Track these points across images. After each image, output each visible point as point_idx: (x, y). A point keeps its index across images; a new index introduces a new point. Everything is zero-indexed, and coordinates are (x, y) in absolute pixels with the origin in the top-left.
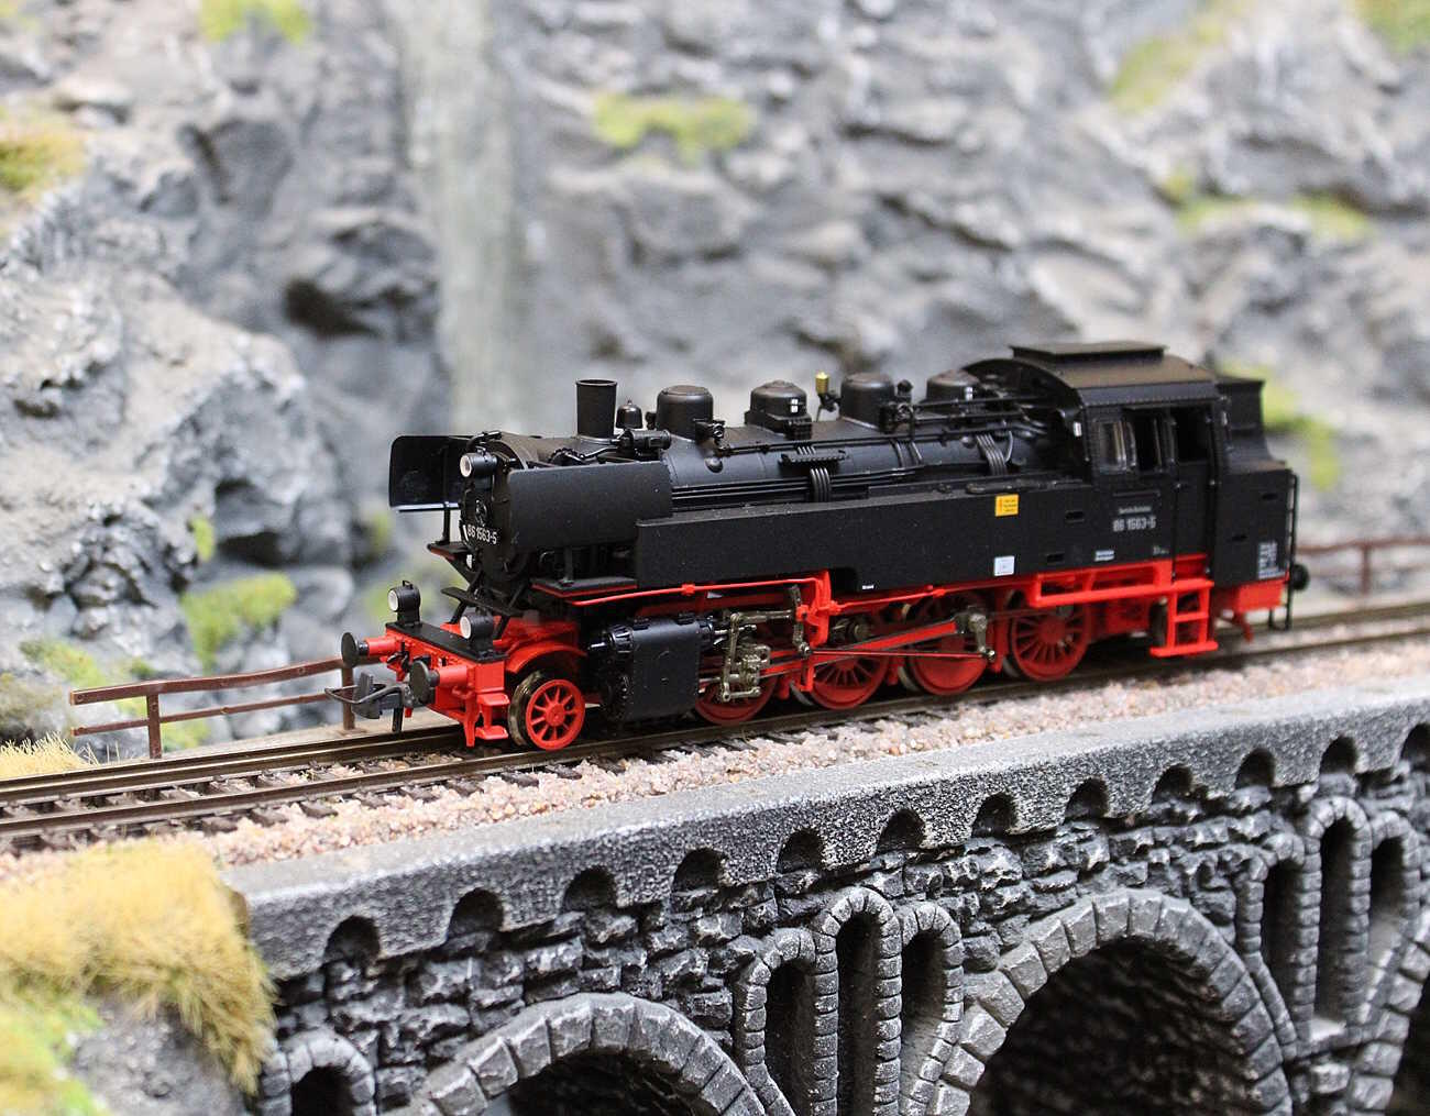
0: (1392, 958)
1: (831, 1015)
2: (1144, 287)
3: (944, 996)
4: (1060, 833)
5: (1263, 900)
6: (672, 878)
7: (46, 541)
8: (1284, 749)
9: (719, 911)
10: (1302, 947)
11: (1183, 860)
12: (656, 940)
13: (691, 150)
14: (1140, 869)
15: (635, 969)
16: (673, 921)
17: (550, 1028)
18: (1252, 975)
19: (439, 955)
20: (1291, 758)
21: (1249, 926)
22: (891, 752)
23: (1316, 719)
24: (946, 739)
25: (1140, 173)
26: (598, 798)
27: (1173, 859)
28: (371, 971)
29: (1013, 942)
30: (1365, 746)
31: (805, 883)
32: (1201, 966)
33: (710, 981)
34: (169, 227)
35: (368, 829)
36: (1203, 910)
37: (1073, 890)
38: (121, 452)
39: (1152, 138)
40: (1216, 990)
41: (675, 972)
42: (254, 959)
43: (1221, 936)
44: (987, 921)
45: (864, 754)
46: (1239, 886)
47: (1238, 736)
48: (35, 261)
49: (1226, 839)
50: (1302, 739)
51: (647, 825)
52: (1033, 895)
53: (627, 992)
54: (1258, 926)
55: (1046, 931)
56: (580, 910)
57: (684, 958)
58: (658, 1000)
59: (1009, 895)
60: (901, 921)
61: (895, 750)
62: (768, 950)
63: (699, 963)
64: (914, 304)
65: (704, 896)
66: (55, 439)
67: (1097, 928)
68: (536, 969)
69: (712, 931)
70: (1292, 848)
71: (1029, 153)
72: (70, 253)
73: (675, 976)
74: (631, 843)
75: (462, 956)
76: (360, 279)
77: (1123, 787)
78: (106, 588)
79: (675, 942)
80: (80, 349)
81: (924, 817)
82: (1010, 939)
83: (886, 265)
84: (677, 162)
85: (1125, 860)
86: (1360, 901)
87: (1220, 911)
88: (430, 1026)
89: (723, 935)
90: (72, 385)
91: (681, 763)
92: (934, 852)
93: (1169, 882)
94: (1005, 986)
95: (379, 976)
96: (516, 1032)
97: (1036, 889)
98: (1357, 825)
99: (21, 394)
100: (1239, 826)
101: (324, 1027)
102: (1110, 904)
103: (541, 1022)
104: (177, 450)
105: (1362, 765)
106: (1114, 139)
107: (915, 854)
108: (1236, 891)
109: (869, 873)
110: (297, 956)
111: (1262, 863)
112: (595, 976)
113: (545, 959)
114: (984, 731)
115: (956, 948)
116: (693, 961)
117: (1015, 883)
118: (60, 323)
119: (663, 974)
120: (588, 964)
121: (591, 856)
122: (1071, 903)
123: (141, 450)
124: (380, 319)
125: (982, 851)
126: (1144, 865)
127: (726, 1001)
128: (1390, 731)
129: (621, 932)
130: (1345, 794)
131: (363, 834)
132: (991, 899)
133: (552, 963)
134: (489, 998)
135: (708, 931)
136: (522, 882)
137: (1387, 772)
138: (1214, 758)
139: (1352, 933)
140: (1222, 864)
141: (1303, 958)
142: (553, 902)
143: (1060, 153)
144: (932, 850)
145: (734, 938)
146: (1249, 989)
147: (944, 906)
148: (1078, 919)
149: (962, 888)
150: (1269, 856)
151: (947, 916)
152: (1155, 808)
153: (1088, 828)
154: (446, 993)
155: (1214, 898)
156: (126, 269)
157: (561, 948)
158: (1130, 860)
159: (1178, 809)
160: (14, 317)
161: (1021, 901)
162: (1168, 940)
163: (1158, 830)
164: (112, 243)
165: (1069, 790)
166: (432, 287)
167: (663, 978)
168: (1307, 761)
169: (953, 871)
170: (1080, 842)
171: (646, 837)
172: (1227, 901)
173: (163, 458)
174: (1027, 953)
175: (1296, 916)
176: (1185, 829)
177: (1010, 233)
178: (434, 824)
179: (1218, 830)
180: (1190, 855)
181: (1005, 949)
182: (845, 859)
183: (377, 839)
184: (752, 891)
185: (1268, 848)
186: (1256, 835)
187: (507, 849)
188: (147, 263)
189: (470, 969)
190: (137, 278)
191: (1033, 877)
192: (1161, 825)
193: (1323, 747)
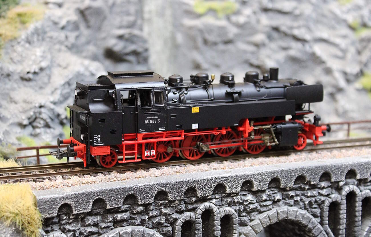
0: (369, 229)
1: (200, 235)
2: (344, 51)
3: (233, 232)
4: (267, 191)
5: (329, 211)
6: (154, 198)
7: (24, 111)
8: (334, 172)
9: (168, 207)
10: (341, 224)
11: (304, 200)
12: (150, 213)
13: (221, 15)
14: (292, 202)
15: (144, 220)
16: (155, 209)
17: (120, 234)
18: (325, 231)
19: (90, 214)
20: (336, 174)
21: (324, 218)
22: (223, 169)
23: (344, 164)
24: (240, 166)
25: (345, 21)
26: (140, 177)
27: (301, 200)
28: (71, 217)
29: (254, 219)
30: (359, 172)
31: (192, 201)
32: (309, 228)
33: (166, 224)
34: (69, 34)
35: (77, 183)
36: (311, 213)
37: (271, 206)
38: (48, 90)
39: (349, 11)
40: (314, 234)
41: (156, 221)
42: (37, 212)
43: (316, 221)
44: (246, 213)
45: (216, 169)
46: (321, 207)
47: (320, 168)
48: (29, 42)
49: (317, 195)
50: (339, 169)
51: (146, 184)
52: (259, 207)
53: (143, 226)
54: (327, 218)
55: (262, 216)
56: (129, 205)
57: (158, 218)
58: (151, 228)
59: (252, 206)
60: (220, 212)
61: (224, 168)
62: (181, 217)
63: (162, 220)
64: (281, 56)
65: (164, 203)
66: (30, 87)
67: (278, 216)
68: (116, 219)
69: (166, 212)
70: (337, 198)
71: (314, 15)
72: (38, 40)
73: (156, 223)
74: (142, 188)
75: (96, 214)
76: (125, 48)
77: (285, 180)
78: (40, 124)
79: (156, 214)
80: (38, 64)
81: (226, 185)
82: (253, 218)
83: (273, 45)
84: (217, 18)
85: (287, 199)
86: (358, 213)
87: (316, 214)
88: (87, 232)
89: (169, 213)
90: (35, 73)
91: (164, 169)
92: (230, 194)
93: (300, 205)
94: (250, 230)
95: (73, 218)
96: (110, 234)
97: (260, 205)
98: (357, 193)
99: (22, 75)
100: (321, 192)
101: (59, 230)
102: (281, 210)
103: (117, 232)
104: (63, 90)
105: (358, 177)
106: (338, 12)
107: (224, 195)
108: (321, 209)
109: (211, 199)
110: (50, 212)
111: (328, 202)
112: (133, 221)
113: (119, 216)
114: (251, 165)
115: (236, 219)
116: (161, 219)
117: (254, 203)
118: (33, 58)
119: (152, 222)
120: (131, 218)
121: (131, 191)
122: (270, 209)
123: (53, 89)
124: (131, 58)
125: (244, 195)
126: (292, 201)
127: (170, 230)
128: (367, 168)
129: (140, 211)
130: (354, 184)
131: (75, 184)
132: (247, 207)
133: (121, 217)
134: (103, 225)
135: (165, 211)
136: (112, 197)
137: (367, 179)
138: (312, 173)
139: (356, 222)
140: (316, 201)
141: (341, 227)
142: (120, 202)
143: (323, 16)
144: (229, 194)
145: (172, 214)
146: (324, 235)
147: (233, 208)
148: (272, 214)
149: (238, 204)
150: (330, 200)
151: (233, 211)
152: (295, 186)
153: (276, 190)
154: (92, 224)
155: (314, 210)
156: (55, 44)
157: (123, 214)
158: (289, 199)
159: (303, 186)
160: (21, 56)
161: (256, 208)
162: (299, 220)
163: (297, 192)
164: (51, 38)
165: (269, 180)
166: (146, 50)
167: (153, 223)
168: (341, 175)
169: (235, 199)
170: (273, 194)
171: (146, 187)
172: (318, 211)
173: (59, 92)
174: (257, 221)
175: (339, 216)
176: (305, 192)
177: (308, 37)
178: (95, 182)
179: (315, 192)
180: (306, 199)
181: (251, 221)
182: (203, 195)
183: (79, 185)
184: (177, 202)
185: (330, 198)
186: (326, 194)
187: (107, 188)
188: (61, 43)
189: (98, 218)
190: (57, 47)
191: (259, 202)
192: (298, 190)
193: (346, 172)
